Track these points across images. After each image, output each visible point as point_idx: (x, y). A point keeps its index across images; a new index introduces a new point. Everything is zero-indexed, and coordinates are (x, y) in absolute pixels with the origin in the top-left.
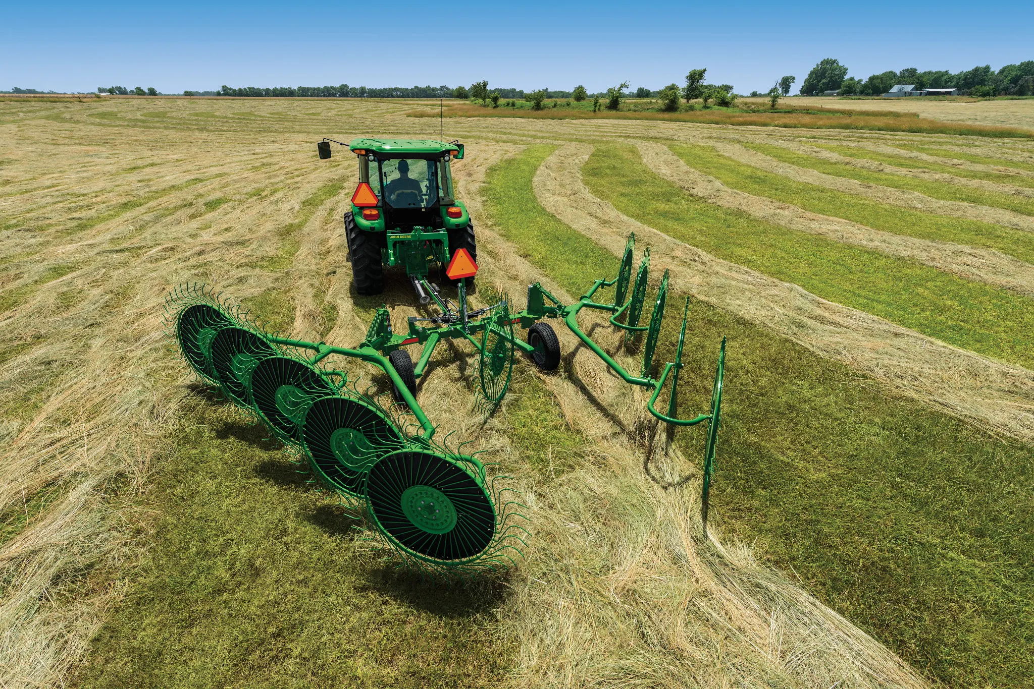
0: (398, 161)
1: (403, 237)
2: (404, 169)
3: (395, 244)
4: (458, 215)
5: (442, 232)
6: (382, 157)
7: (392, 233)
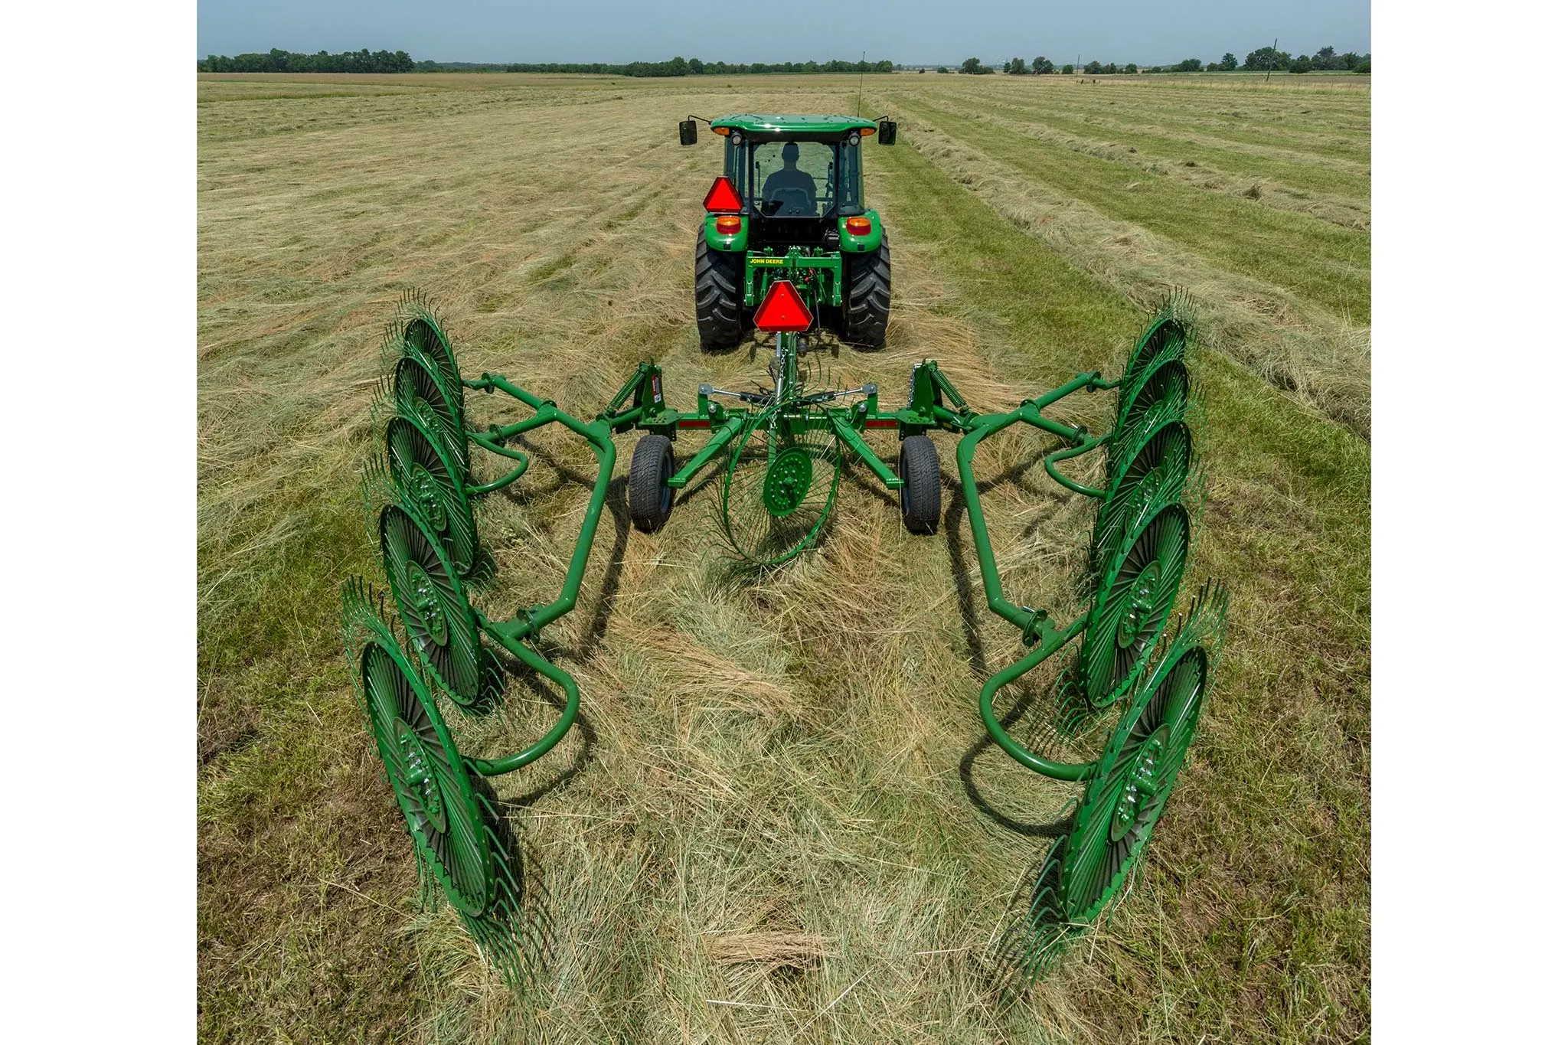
0: (783, 144)
1: (770, 261)
2: (791, 156)
3: (760, 270)
4: (865, 230)
5: (836, 256)
6: (755, 139)
7: (755, 255)
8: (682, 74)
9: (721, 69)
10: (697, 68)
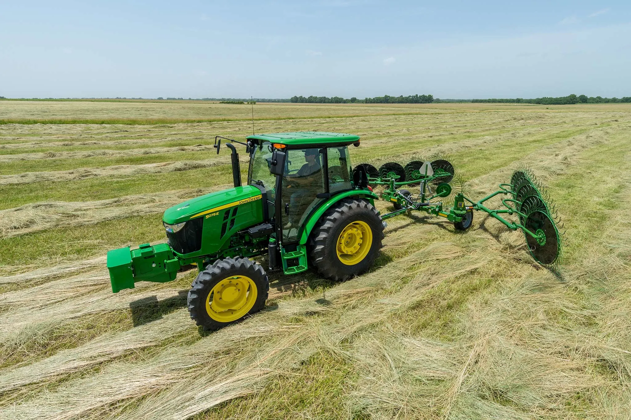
8: (574, 103)
9: (599, 100)
10: (584, 100)
